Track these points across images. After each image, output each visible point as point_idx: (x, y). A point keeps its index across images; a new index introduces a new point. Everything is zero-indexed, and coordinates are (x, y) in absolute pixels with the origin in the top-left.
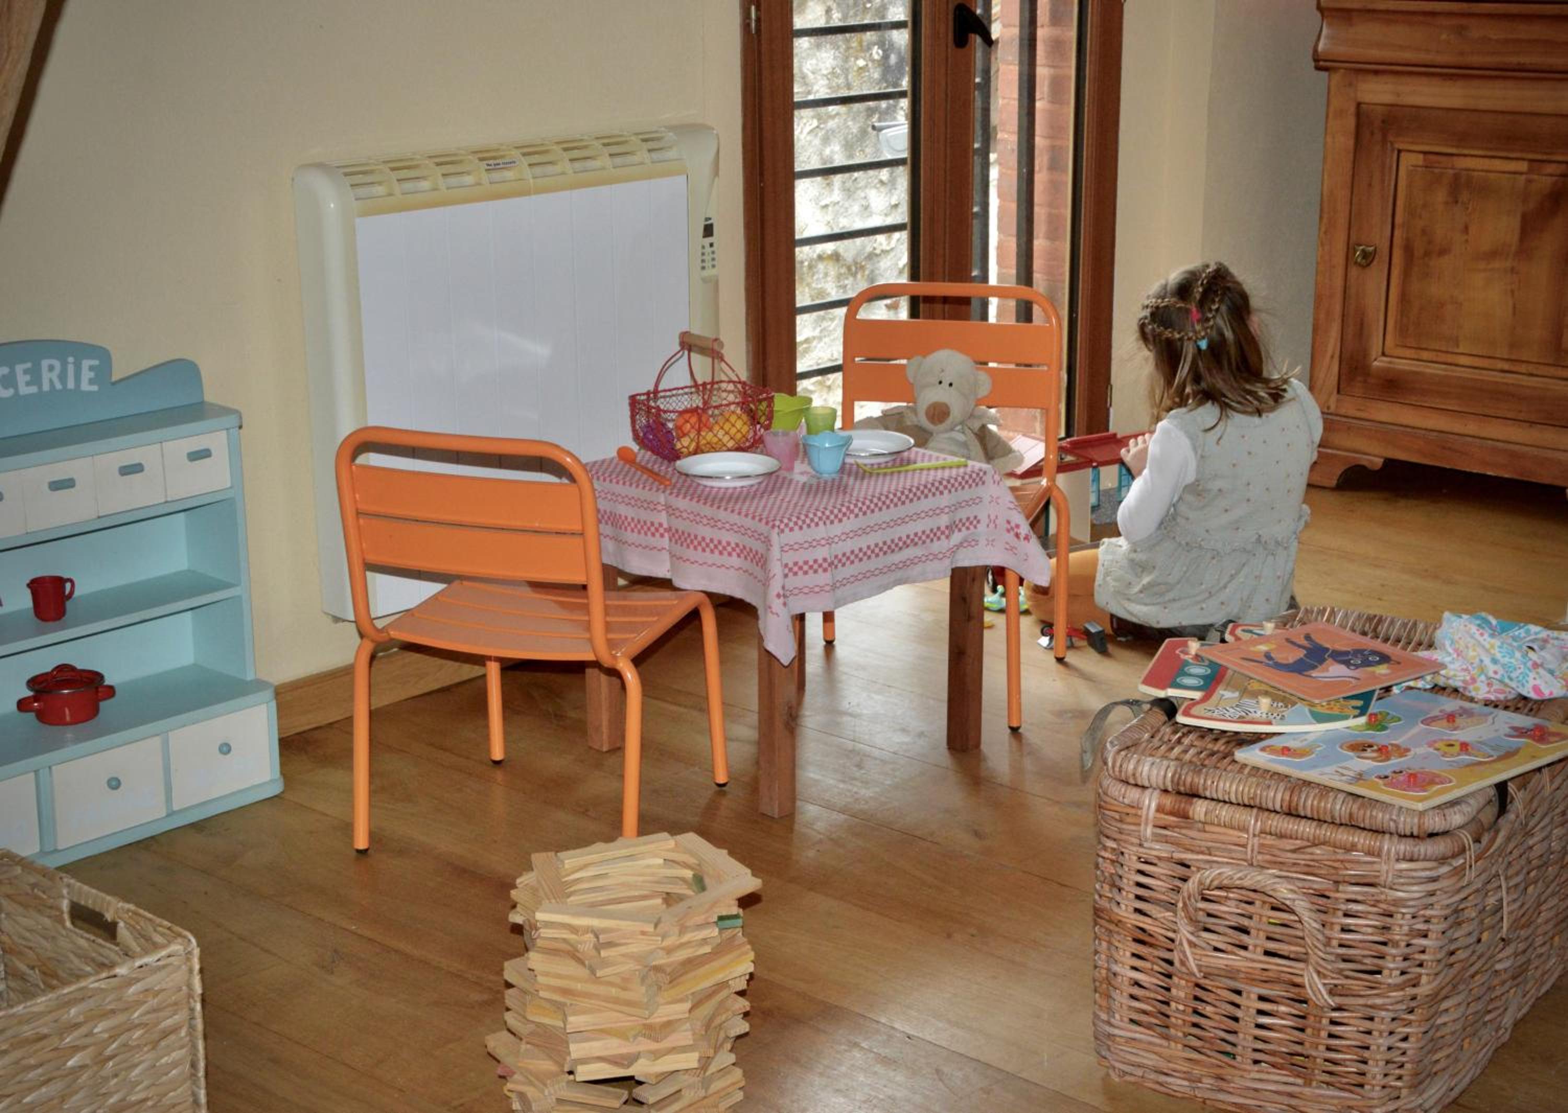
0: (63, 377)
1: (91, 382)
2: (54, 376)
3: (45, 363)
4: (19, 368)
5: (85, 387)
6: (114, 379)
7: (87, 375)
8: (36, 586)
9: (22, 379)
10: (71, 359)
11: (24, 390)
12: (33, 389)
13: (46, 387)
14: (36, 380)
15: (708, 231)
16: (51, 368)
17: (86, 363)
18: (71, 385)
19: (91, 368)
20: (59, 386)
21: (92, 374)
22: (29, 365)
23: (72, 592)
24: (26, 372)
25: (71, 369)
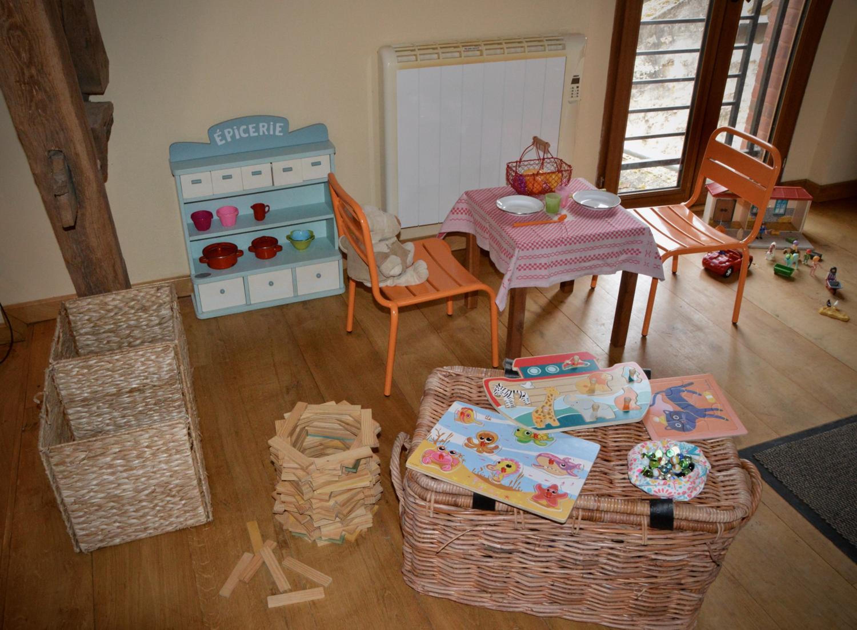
0: (268, 130)
1: (280, 132)
2: (265, 129)
3: (261, 125)
4: (250, 126)
5: (277, 133)
6: (290, 130)
7: (278, 129)
8: (254, 207)
9: (251, 130)
10: (272, 123)
11: (252, 134)
12: (256, 134)
13: (261, 134)
14: (257, 130)
15: (576, 81)
16: (263, 126)
17: (278, 125)
18: (272, 133)
19: (280, 127)
20: (266, 133)
21: (280, 129)
22: (254, 125)
23: (269, 210)
24: (253, 128)
25: (272, 127)
